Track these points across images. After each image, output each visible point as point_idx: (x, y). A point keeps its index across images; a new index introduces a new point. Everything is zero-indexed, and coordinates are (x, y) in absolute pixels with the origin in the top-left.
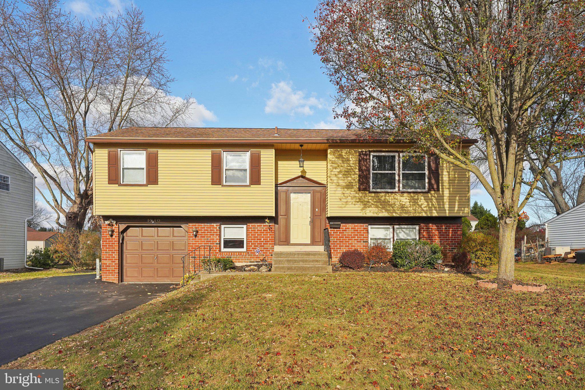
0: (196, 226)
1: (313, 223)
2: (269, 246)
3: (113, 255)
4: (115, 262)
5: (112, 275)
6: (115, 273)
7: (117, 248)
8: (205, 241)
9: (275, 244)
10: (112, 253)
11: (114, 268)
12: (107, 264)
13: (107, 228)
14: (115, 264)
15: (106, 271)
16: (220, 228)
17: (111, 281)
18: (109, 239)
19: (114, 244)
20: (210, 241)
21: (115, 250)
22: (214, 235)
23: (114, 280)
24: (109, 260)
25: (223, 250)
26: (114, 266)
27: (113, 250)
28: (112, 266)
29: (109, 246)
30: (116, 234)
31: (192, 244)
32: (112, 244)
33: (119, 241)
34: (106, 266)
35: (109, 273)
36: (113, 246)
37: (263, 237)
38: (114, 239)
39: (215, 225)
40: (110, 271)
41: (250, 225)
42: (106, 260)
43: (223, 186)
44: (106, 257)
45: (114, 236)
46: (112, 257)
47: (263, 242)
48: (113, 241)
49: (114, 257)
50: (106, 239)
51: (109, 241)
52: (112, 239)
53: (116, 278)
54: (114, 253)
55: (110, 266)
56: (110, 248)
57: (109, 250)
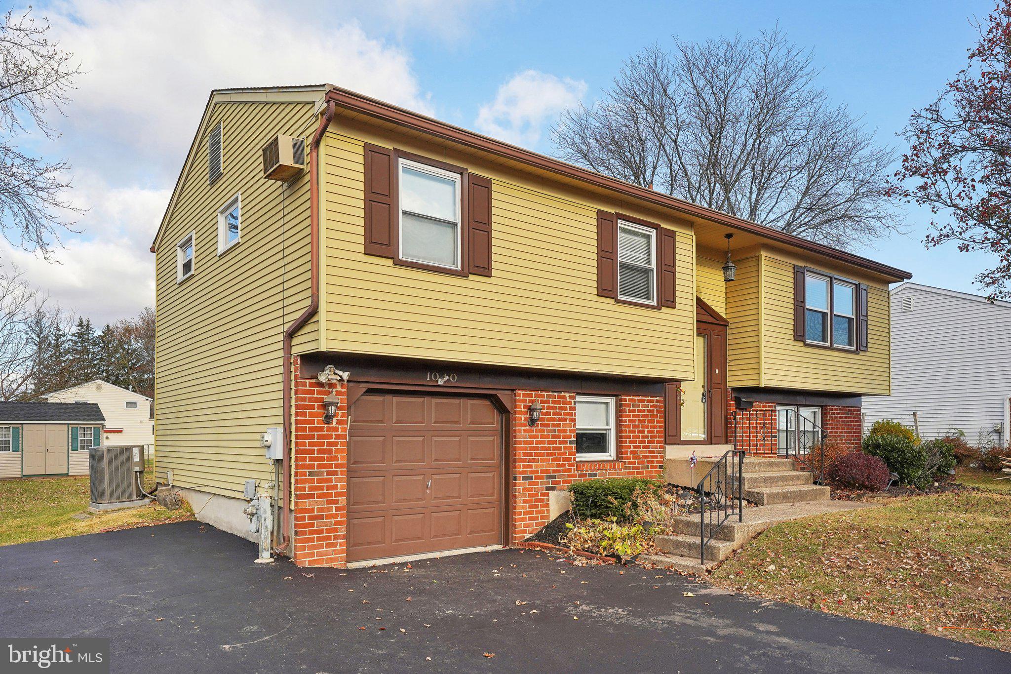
1: (711, 397)
2: (655, 447)
3: (330, 480)
4: (337, 502)
5: (328, 546)
6: (336, 537)
7: (342, 458)
8: (548, 436)
9: (666, 443)
10: (328, 473)
11: (336, 523)
12: (312, 510)
13: (312, 392)
14: (337, 509)
15: (310, 533)
16: (575, 403)
17: (326, 565)
18: (321, 429)
19: (336, 444)
20: (559, 437)
21: (337, 466)
22: (566, 420)
23: (335, 560)
24: (319, 496)
26: (335, 516)
27: (330, 466)
28: (329, 517)
29: (319, 452)
30: (339, 414)
31: (525, 442)
32: (329, 444)
33: (347, 436)
34: (310, 518)
35: (319, 539)
36: (330, 452)
37: (647, 427)
38: (336, 429)
39: (567, 395)
40: (322, 532)
41: (627, 398)
42: (311, 496)
44: (311, 488)
45: (335, 420)
46: (328, 488)
48: (330, 437)
49: (335, 487)
50: (311, 429)
51: (319, 437)
52: (328, 429)
53: (341, 552)
54: (335, 473)
55: (322, 517)
56: (322, 459)
57: (319, 466)
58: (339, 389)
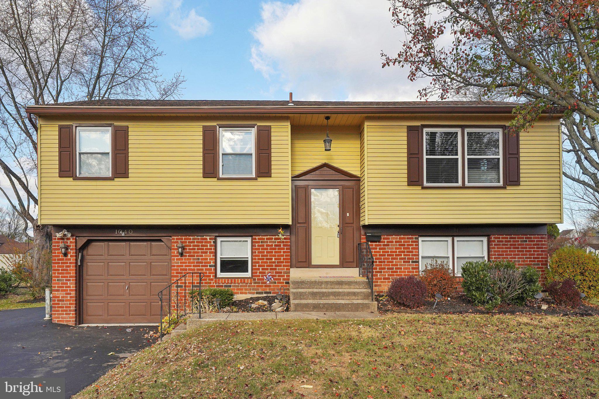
0: (182, 239)
1: (342, 233)
2: (282, 269)
3: (67, 284)
4: (70, 294)
5: (66, 314)
6: (70, 311)
7: (73, 273)
8: (194, 263)
9: (291, 267)
10: (66, 280)
11: (70, 304)
12: (59, 297)
13: (59, 243)
14: (70, 297)
15: (58, 307)
16: (215, 242)
17: (65, 323)
18: (63, 259)
19: (70, 267)
20: (202, 263)
21: (70, 277)
22: (207, 252)
23: (70, 321)
24: (62, 291)
25: (220, 275)
26: (70, 300)
27: (67, 277)
28: (66, 301)
29: (62, 270)
30: (72, 252)
31: (177, 266)
32: (66, 267)
33: (76, 263)
34: (58, 300)
35: (62, 311)
36: (67, 270)
37: (274, 256)
38: (70, 259)
39: (208, 238)
40: (63, 307)
41: (257, 237)
42: (58, 291)
43: (219, 179)
44: (58, 287)
45: (69, 255)
46: (66, 287)
47: (274, 262)
48: (67, 263)
49: (70, 287)
50: (58, 260)
51: (62, 263)
52: (66, 260)
53: (73, 318)
54: (70, 280)
55: (63, 301)
56: (63, 273)
57: (62, 277)
58: (71, 240)
